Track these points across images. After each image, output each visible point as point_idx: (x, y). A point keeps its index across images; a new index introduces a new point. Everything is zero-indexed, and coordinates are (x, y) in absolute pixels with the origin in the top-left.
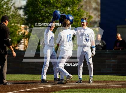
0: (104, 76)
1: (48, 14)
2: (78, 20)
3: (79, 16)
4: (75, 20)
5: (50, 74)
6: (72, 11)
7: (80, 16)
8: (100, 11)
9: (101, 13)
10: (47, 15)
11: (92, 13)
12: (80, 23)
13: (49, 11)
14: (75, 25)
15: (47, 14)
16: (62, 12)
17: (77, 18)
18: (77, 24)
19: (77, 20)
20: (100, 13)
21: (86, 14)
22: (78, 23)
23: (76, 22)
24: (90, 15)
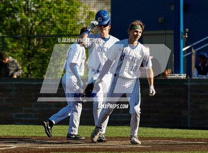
0: (117, 129)
1: (11, 9)
2: (68, 21)
3: (70, 13)
4: (62, 21)
5: (13, 124)
6: (57, 3)
7: (72, 13)
8: (110, 4)
9: (112, 7)
10: (9, 10)
11: (94, 7)
12: (71, 26)
13: (11, 3)
14: (62, 29)
15: (7, 9)
16: (37, 5)
17: (65, 18)
18: (67, 28)
19: (65, 20)
20: (110, 8)
21: (83, 8)
22: (67, 25)
23: (64, 24)
24: (91, 11)
